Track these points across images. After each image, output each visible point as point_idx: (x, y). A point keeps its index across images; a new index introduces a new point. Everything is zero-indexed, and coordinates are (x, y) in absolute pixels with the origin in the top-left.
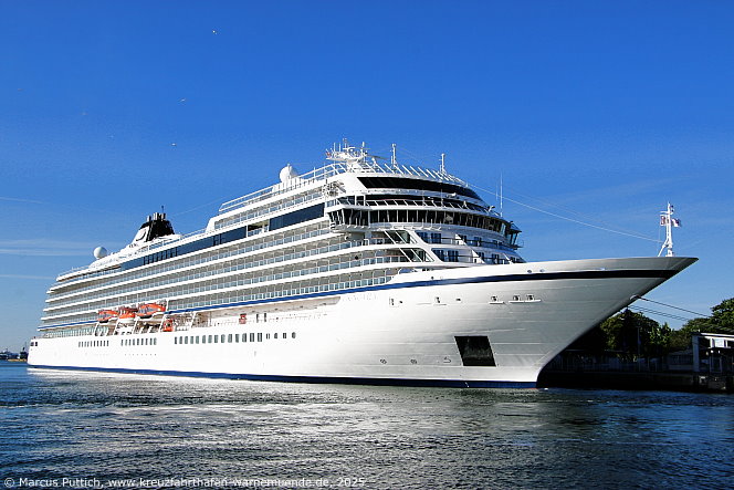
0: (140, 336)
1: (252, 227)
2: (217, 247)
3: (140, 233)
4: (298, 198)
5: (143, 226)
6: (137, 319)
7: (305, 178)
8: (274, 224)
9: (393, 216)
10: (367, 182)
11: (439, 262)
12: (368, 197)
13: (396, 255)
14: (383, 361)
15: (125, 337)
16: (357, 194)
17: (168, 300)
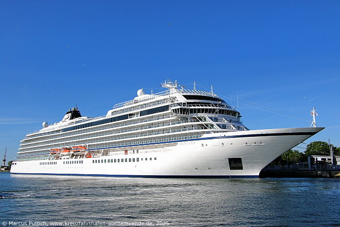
0: (74, 160)
1: (131, 115)
2: (113, 123)
3: (66, 116)
4: (154, 103)
5: (67, 113)
6: (72, 152)
7: (157, 95)
8: (142, 113)
9: (199, 111)
10: (187, 97)
11: (220, 129)
12: (188, 103)
13: (202, 126)
14: (197, 169)
15: (65, 160)
16: (183, 102)
17: (87, 144)
